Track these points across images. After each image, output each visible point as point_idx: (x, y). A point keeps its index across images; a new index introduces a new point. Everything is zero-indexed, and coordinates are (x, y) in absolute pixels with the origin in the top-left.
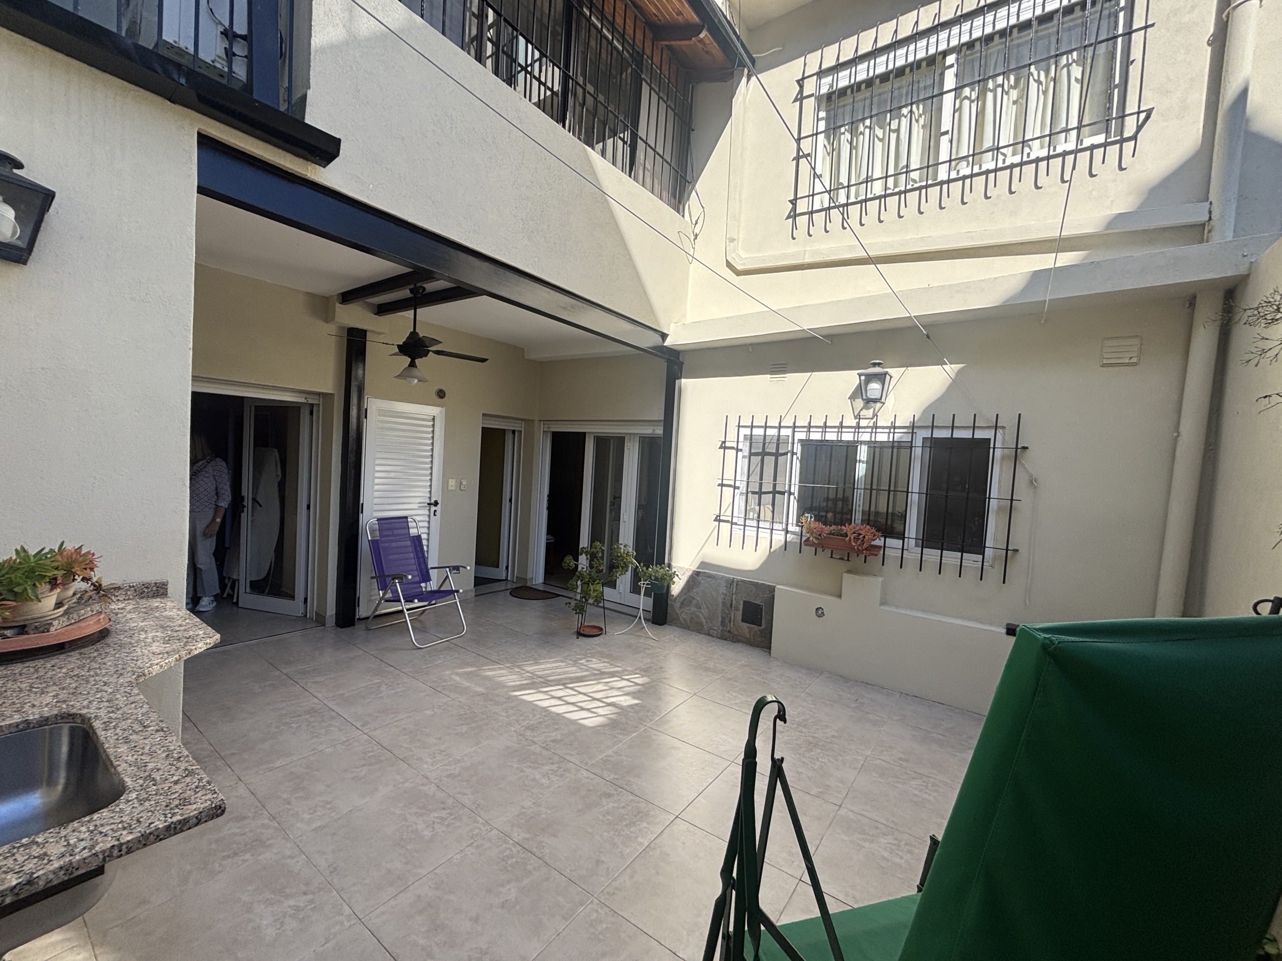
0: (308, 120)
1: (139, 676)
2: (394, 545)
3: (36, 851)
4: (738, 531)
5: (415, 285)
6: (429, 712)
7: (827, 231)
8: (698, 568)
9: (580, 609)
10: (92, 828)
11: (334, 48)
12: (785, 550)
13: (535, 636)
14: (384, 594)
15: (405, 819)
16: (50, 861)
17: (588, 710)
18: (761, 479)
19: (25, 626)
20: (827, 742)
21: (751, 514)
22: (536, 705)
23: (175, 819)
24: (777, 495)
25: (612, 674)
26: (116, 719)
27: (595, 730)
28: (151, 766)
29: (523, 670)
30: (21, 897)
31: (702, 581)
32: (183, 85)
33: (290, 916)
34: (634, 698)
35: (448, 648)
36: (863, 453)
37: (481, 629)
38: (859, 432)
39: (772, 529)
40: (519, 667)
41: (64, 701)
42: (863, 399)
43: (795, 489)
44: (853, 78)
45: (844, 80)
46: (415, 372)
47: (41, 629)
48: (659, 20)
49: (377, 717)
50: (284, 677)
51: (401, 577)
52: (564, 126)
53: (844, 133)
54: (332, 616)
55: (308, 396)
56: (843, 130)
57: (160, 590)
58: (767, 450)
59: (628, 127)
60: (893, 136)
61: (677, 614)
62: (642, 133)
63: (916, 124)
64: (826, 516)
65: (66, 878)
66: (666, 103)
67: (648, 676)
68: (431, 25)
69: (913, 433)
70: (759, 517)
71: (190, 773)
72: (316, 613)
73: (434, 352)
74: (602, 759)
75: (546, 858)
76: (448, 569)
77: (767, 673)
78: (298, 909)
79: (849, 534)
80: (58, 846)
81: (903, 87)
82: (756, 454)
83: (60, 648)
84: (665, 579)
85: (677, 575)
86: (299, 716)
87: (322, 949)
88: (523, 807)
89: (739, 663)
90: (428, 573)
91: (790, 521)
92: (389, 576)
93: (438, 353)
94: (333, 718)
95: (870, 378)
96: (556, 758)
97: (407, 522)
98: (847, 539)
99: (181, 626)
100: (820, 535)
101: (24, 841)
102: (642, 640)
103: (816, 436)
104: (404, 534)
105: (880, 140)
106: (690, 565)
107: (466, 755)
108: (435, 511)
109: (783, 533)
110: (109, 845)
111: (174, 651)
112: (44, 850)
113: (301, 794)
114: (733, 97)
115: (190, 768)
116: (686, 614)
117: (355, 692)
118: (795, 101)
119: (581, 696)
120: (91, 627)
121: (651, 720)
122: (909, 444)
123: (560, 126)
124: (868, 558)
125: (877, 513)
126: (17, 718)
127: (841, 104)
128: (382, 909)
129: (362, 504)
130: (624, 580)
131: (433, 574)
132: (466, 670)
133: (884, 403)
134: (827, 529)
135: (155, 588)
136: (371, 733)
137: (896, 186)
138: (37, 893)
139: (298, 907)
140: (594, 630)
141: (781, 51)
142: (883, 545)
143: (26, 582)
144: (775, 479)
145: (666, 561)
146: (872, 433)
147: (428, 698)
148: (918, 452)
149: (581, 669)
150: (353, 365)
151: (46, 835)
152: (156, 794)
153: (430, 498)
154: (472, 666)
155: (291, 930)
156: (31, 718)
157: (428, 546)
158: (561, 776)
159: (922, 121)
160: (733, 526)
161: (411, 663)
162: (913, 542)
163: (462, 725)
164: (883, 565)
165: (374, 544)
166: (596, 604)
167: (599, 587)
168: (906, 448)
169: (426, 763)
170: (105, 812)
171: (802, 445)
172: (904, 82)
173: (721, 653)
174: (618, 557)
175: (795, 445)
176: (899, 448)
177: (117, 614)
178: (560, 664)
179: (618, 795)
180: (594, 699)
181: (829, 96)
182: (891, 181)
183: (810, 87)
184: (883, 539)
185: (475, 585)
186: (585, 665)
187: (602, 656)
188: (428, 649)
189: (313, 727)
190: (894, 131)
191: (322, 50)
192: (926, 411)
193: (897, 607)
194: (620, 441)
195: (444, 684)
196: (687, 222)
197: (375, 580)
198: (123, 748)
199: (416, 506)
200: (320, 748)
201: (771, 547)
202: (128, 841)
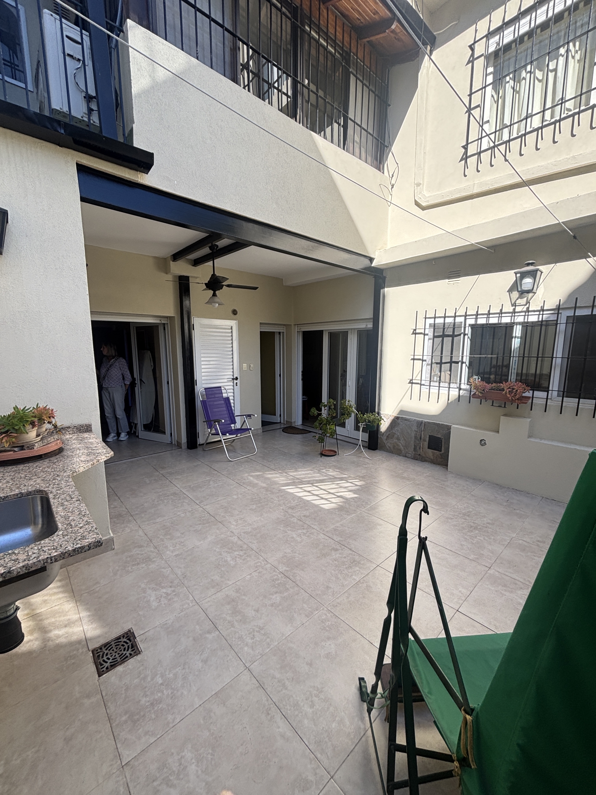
0: (136, 145)
1: (73, 472)
2: (216, 403)
3: (14, 557)
4: (425, 389)
5: (212, 243)
6: (235, 497)
7: (492, 166)
8: (398, 415)
9: (321, 440)
10: (40, 548)
11: (146, 92)
12: (459, 401)
13: (296, 455)
14: (211, 431)
15: (221, 555)
16: (19, 562)
17: (326, 499)
18: (442, 354)
19: (23, 446)
20: (484, 527)
21: (435, 378)
22: (295, 495)
23: (77, 546)
24: (453, 364)
25: (341, 479)
26: (60, 493)
27: (330, 511)
28: (71, 518)
29: (289, 474)
30: (7, 579)
31: (401, 423)
32: (63, 134)
33: (164, 597)
34: (354, 493)
35: (247, 461)
36: (518, 331)
37: (265, 451)
38: (514, 316)
39: (449, 388)
40: (286, 473)
41: (39, 484)
42: (518, 291)
43: (466, 359)
44: (516, 32)
45: (508, 36)
46: (216, 299)
47: (30, 448)
48: (362, 23)
49: (208, 498)
50: (161, 475)
51: (219, 421)
52: (296, 120)
53: (508, 82)
54: (185, 443)
55: (162, 319)
56: (508, 79)
57: (87, 429)
58: (446, 333)
59: (341, 112)
60: (551, 75)
61: (384, 443)
62: (351, 115)
63: (573, 60)
64: (490, 378)
65: (27, 572)
66: (369, 88)
67: (364, 481)
68: (204, 63)
69: (558, 314)
70: (440, 380)
71: (88, 523)
72: (177, 441)
73: (225, 285)
74: (333, 528)
75: (297, 583)
76: (245, 416)
77: (444, 481)
78: (167, 594)
79: (505, 389)
80: (24, 555)
81: (561, 31)
82: (438, 337)
83: (40, 457)
84: (375, 422)
85: (383, 419)
86: (168, 496)
87: (179, 615)
88: (285, 553)
89: (425, 475)
90: (234, 419)
91: (463, 381)
92: (212, 420)
93: (229, 286)
94: (185, 498)
95: (524, 275)
96: (306, 526)
97: (221, 390)
98: (504, 392)
99: (96, 447)
100: (484, 390)
101: (10, 552)
102: (361, 459)
103: (482, 321)
104: (221, 397)
105: (540, 81)
106: (393, 413)
107: (255, 521)
108: (237, 383)
109: (457, 390)
110: (46, 557)
111: (91, 460)
112: (17, 557)
113: (169, 537)
114: (418, 71)
115: (89, 520)
116: (391, 443)
117: (197, 485)
118: (468, 64)
119: (322, 491)
120: (53, 447)
121: (365, 507)
122: (555, 322)
123: (293, 121)
124: (519, 405)
125: (527, 375)
126: (17, 491)
127: (507, 58)
128: (208, 599)
129: (196, 380)
130: (350, 422)
131: (238, 419)
132: (256, 474)
133: (535, 293)
134: (489, 386)
135: (86, 428)
136: (204, 507)
137: (552, 117)
138: (14, 578)
139: (168, 593)
140: (332, 452)
141: (457, 24)
142: (531, 396)
143: (20, 424)
144: (452, 353)
145: (376, 410)
146: (525, 316)
147: (235, 489)
148: (562, 327)
149: (323, 475)
150: (184, 298)
151: (20, 549)
152: (71, 533)
153: (233, 375)
154: (259, 471)
155: (164, 604)
156: (23, 491)
157: (234, 403)
158: (308, 536)
159: (578, 57)
160: (422, 386)
161: (227, 470)
162: (555, 394)
163: (253, 504)
164: (531, 410)
165: (203, 402)
166: (331, 437)
167: (333, 427)
168: (552, 325)
169: (233, 525)
170: (47, 540)
171: (472, 328)
172: (563, 25)
173: (413, 468)
174: (344, 408)
175: (467, 328)
176: (547, 325)
177: (68, 440)
178: (311, 472)
179: (342, 550)
180: (330, 493)
181: (496, 54)
182: (548, 114)
183: (480, 49)
184: (531, 392)
185: (262, 426)
186: (325, 473)
187: (335, 467)
188: (236, 461)
189: (175, 502)
190: (552, 71)
191: (139, 95)
192: (570, 296)
193: (541, 439)
194: (345, 334)
195: (244, 481)
196: (386, 177)
197: (206, 423)
198: (60, 509)
199: (226, 380)
200: (178, 514)
201: (448, 400)
202: (55, 556)
